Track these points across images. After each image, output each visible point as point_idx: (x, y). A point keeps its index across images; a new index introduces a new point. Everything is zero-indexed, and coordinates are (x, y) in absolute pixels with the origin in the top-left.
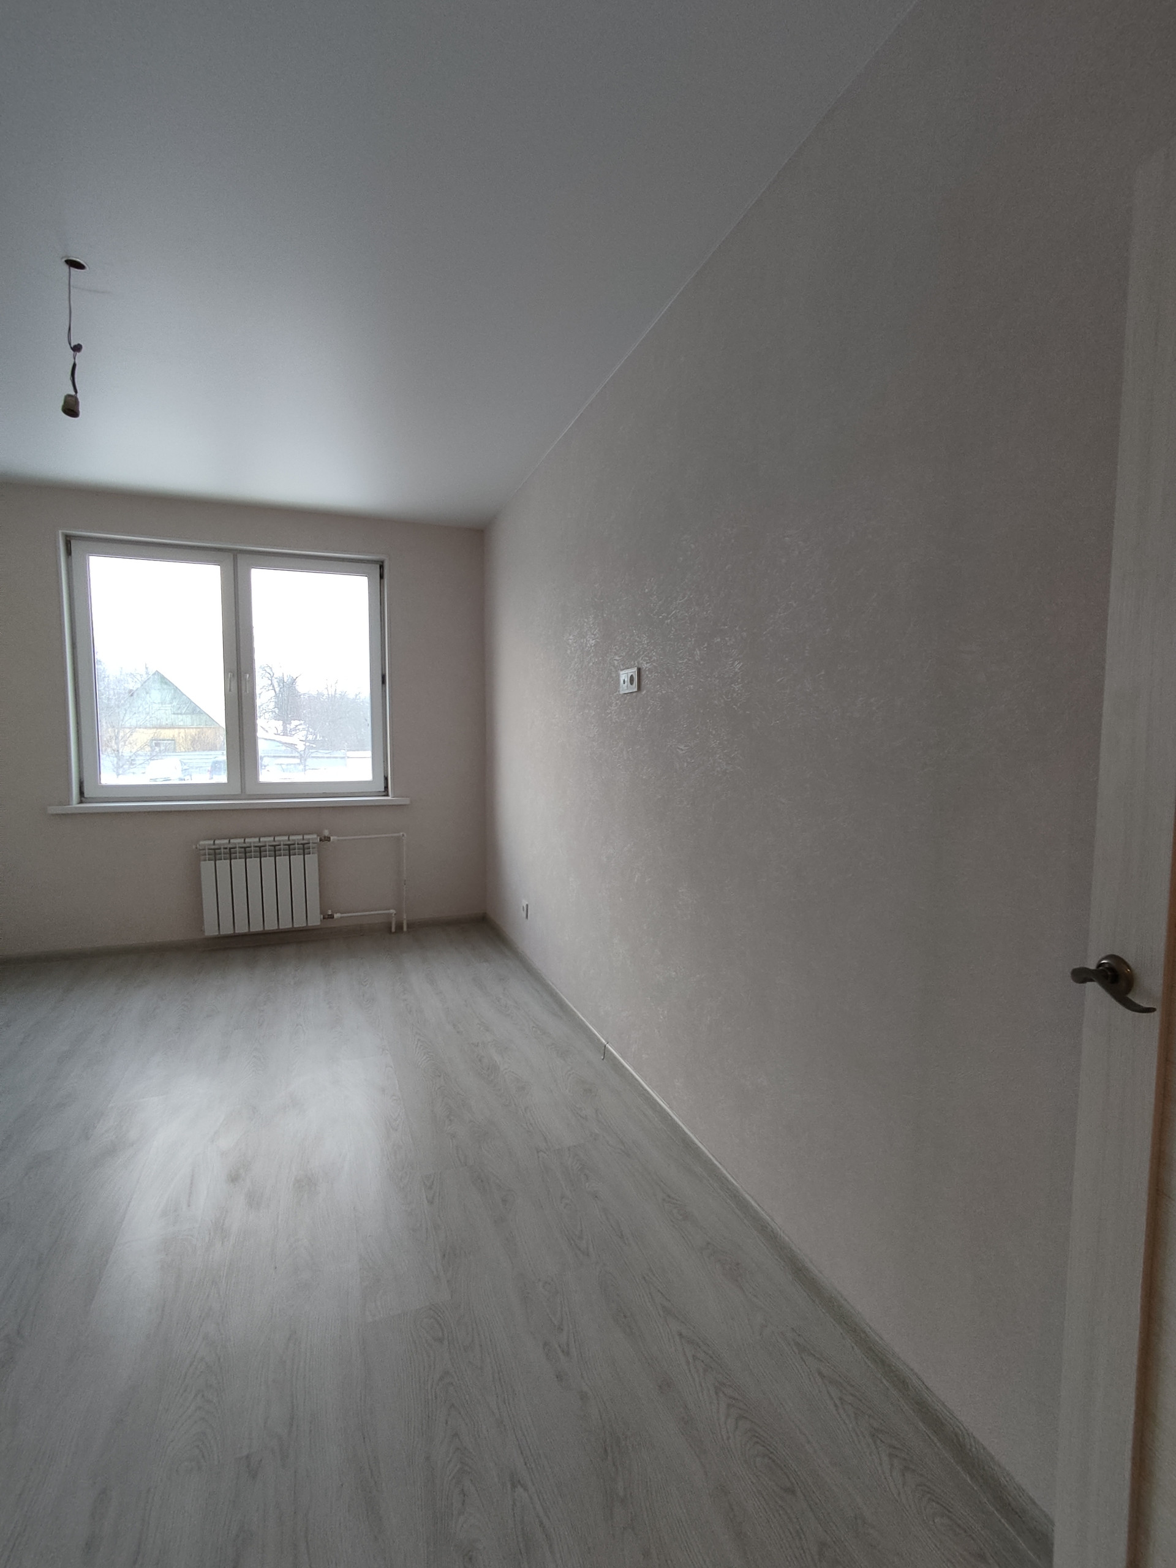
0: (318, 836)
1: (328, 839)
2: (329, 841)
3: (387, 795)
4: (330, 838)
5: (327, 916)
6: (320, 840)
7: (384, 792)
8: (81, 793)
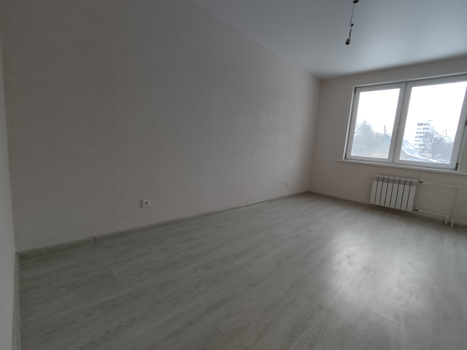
0: (418, 180)
1: (422, 182)
2: (423, 183)
3: (456, 171)
4: (423, 182)
5: (415, 210)
6: (419, 182)
7: (455, 169)
8: (346, 157)
